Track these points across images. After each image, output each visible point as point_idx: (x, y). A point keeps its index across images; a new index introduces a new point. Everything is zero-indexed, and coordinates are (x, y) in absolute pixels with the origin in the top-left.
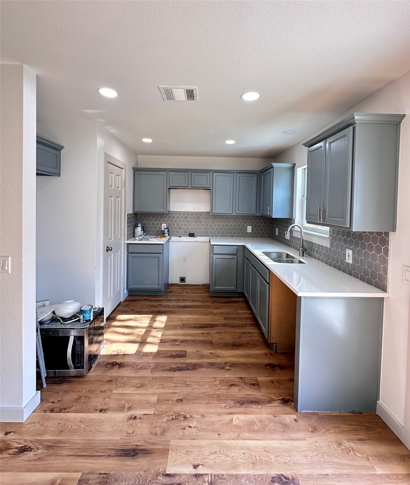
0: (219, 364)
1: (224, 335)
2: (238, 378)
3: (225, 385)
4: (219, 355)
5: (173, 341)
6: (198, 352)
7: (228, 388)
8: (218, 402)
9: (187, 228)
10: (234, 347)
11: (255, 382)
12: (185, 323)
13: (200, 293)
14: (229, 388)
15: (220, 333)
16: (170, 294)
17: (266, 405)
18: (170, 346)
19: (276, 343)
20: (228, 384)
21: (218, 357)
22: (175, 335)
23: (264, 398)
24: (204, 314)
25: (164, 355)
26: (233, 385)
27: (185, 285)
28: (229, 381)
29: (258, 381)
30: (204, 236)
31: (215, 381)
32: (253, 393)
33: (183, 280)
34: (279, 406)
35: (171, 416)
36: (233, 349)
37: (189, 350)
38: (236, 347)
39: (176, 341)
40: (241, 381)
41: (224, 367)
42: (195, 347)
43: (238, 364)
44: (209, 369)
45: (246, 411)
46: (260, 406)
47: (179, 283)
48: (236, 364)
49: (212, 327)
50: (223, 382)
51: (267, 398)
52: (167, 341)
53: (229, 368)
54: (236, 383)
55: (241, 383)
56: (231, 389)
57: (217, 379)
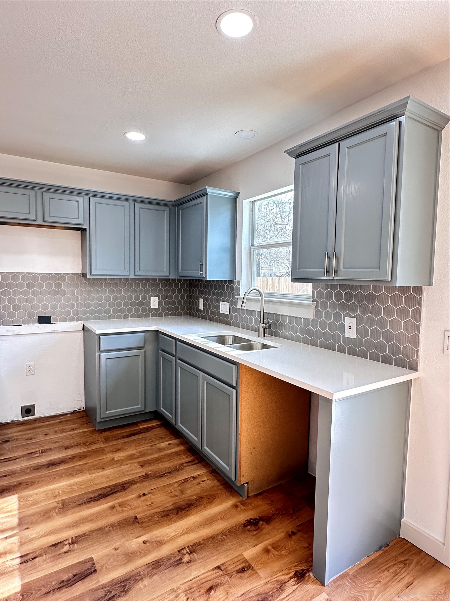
0: (168, 558)
1: (153, 497)
2: (213, 570)
3: (199, 596)
4: (162, 539)
5: (53, 548)
6: (119, 551)
7: (206, 599)
9: (34, 307)
10: (180, 513)
11: (243, 565)
12: (65, 499)
13: (74, 429)
14: (208, 598)
15: (144, 495)
16: (5, 445)
18: (50, 562)
19: (247, 483)
20: (203, 591)
21: (160, 543)
23: (270, 586)
24: (98, 468)
25: (43, 589)
26: (211, 589)
27: (35, 420)
28: (202, 584)
29: (246, 561)
30: (73, 320)
31: (177, 597)
32: (250, 588)
33: (28, 410)
34: (297, 588)
36: (181, 518)
37: (97, 552)
38: (184, 512)
39: (59, 547)
40: (221, 573)
41: (181, 559)
42: (108, 541)
43: (202, 542)
44: (155, 577)
47: (21, 419)
48: (199, 545)
49: (125, 489)
50: (192, 593)
51: (274, 584)
52: (37, 552)
53: (191, 557)
54: (216, 583)
55: (222, 579)
56: (211, 599)
57: (179, 591)
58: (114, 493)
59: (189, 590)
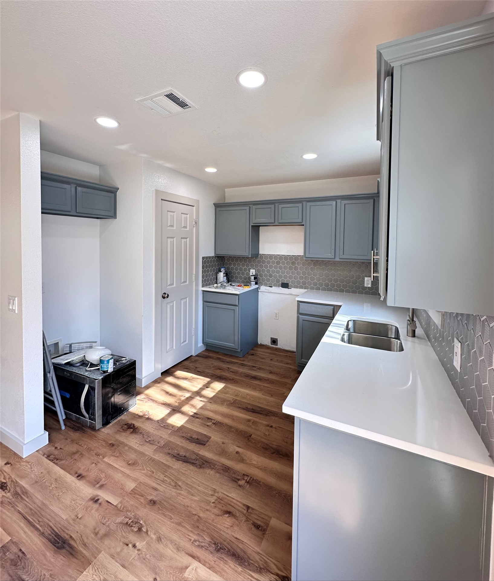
0: (235, 472)
1: (274, 432)
2: (244, 505)
3: (219, 509)
4: (246, 459)
5: (207, 419)
6: (223, 445)
7: (220, 514)
8: (190, 529)
9: (280, 277)
10: (274, 455)
11: (262, 524)
12: (237, 400)
13: (287, 364)
14: (221, 516)
15: (271, 427)
16: (250, 357)
17: (251, 572)
18: (199, 425)
20: (224, 508)
21: (242, 460)
22: (215, 412)
23: (257, 558)
24: (270, 394)
25: (184, 433)
26: (229, 513)
28: (230, 505)
29: (267, 525)
31: (212, 495)
32: (245, 541)
33: (274, 341)
35: (128, 519)
36: (271, 458)
37: (216, 437)
38: (277, 456)
39: (209, 421)
40: (245, 512)
41: (239, 480)
42: (226, 436)
43: (261, 483)
44: (218, 475)
45: (215, 566)
46: (240, 569)
47: (270, 345)
48: (257, 483)
49: (267, 415)
50: (219, 502)
51: (261, 561)
52: (201, 416)
53: (244, 484)
54: (236, 513)
55: (241, 516)
56: (221, 518)
57: (216, 494)
58: (260, 413)
59: (220, 499)
